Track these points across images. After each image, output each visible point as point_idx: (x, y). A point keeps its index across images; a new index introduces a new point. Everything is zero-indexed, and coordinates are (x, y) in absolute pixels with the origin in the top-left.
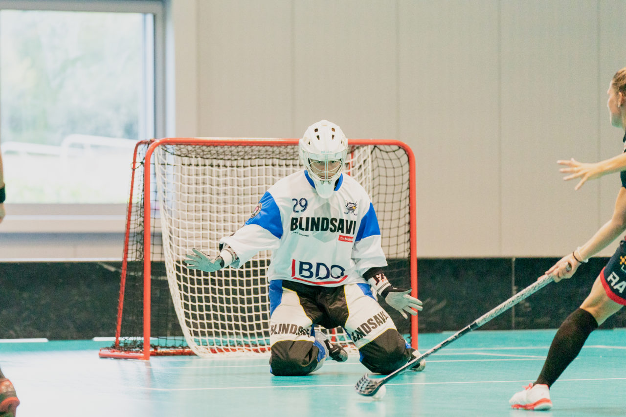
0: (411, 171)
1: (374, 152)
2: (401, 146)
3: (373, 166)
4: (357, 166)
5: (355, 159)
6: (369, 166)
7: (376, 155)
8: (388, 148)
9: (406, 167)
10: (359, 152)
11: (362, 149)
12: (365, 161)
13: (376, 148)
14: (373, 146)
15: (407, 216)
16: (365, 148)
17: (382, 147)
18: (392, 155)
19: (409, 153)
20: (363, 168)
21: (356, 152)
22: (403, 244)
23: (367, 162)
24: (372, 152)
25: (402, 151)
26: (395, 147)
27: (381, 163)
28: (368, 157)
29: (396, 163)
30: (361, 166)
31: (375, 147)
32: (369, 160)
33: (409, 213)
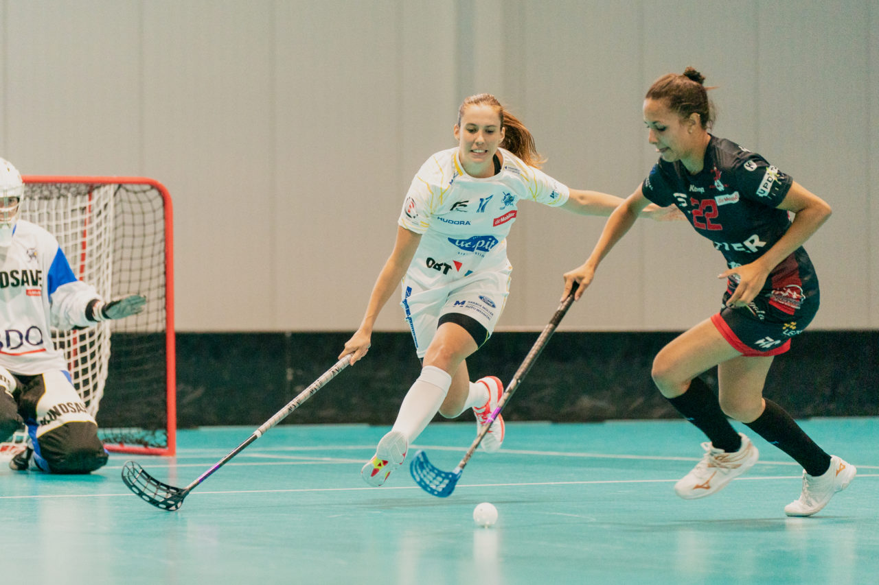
0: (167, 217)
1: (118, 194)
2: (154, 186)
3: (116, 212)
4: (96, 211)
5: (94, 202)
6: (111, 212)
7: (121, 196)
8: (137, 188)
9: (160, 213)
10: (99, 193)
11: (103, 190)
12: (106, 206)
13: (121, 189)
14: (117, 186)
15: (162, 277)
16: (107, 187)
17: (129, 187)
18: (141, 196)
19: (164, 194)
20: (103, 214)
21: (95, 193)
22: (156, 313)
23: (108, 206)
24: (115, 194)
25: (155, 193)
26: (147, 187)
27: (127, 207)
28: (110, 200)
29: (147, 207)
30: (100, 213)
31: (120, 186)
32: (111, 204)
33: (165, 273)
